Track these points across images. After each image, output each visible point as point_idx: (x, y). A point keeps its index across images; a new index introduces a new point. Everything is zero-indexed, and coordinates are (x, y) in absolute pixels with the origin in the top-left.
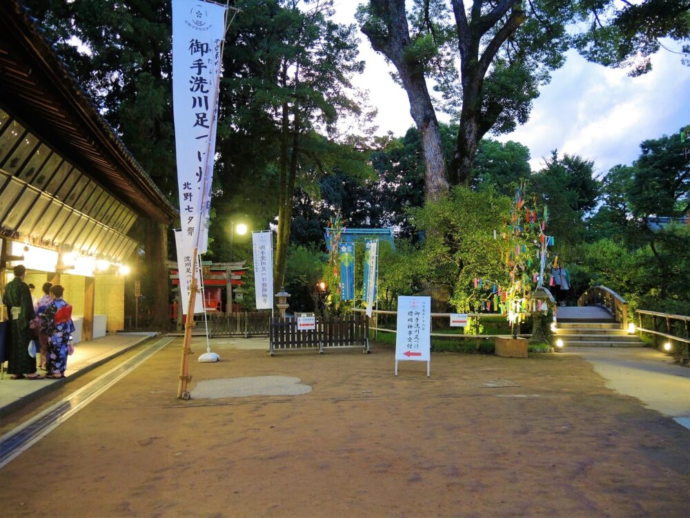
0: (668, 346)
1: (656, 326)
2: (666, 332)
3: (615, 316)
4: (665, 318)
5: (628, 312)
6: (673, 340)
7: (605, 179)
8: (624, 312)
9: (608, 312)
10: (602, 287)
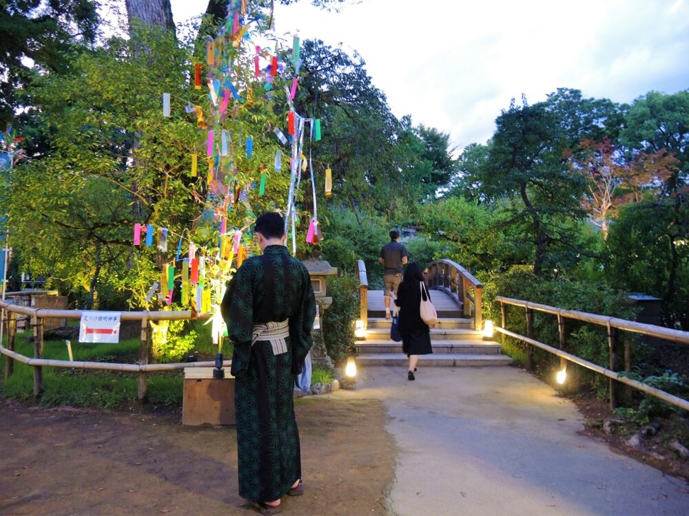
0: (561, 376)
1: (532, 329)
2: (553, 342)
3: (462, 307)
4: (554, 317)
5: (483, 300)
6: (568, 361)
7: (460, 158)
8: (478, 301)
9: (453, 299)
10: (448, 261)
